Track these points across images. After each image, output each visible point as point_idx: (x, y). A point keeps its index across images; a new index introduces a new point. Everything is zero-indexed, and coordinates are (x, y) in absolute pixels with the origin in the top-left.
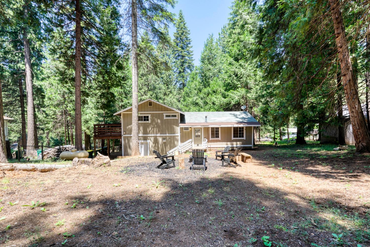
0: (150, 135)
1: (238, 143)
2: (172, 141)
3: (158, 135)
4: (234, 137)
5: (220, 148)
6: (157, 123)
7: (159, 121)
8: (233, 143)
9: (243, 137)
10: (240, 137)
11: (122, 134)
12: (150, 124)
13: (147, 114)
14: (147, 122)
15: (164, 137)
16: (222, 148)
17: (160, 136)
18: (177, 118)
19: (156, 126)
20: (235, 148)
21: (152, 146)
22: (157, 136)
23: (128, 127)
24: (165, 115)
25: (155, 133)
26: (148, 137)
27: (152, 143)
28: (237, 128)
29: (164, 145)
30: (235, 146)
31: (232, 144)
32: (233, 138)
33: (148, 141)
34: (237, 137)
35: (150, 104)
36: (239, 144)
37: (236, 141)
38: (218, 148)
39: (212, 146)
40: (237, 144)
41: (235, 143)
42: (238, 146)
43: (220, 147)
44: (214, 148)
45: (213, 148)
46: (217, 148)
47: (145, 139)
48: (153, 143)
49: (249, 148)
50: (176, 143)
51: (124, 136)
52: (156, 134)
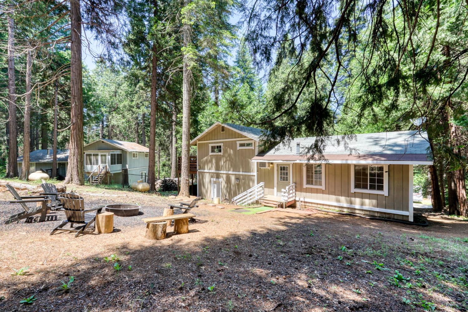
0: (222, 172)
1: (367, 201)
2: (247, 182)
3: (230, 172)
4: (357, 186)
5: (325, 207)
6: (229, 155)
7: (232, 151)
8: (353, 199)
9: (381, 188)
10: (372, 187)
11: (197, 169)
12: (223, 156)
13: (220, 142)
14: (220, 153)
15: (238, 176)
16: (328, 207)
17: (232, 174)
18: (253, 148)
19: (228, 159)
20: (357, 212)
21: (224, 187)
22: (230, 174)
23: (202, 160)
24: (238, 143)
25: (227, 169)
26: (221, 175)
27: (224, 183)
28: (365, 168)
29: (237, 187)
30: (357, 207)
31: (351, 203)
32: (353, 190)
33: (221, 180)
34: (365, 187)
35: (223, 129)
36: (369, 204)
37: (362, 196)
38: (319, 206)
39: (306, 200)
40: (362, 204)
41: (358, 200)
42: (366, 207)
43: (323, 205)
44: (312, 203)
45: (310, 205)
46: (317, 204)
47: (218, 176)
48: (226, 183)
49: (400, 218)
50: (251, 184)
51: (199, 171)
52: (229, 171)
